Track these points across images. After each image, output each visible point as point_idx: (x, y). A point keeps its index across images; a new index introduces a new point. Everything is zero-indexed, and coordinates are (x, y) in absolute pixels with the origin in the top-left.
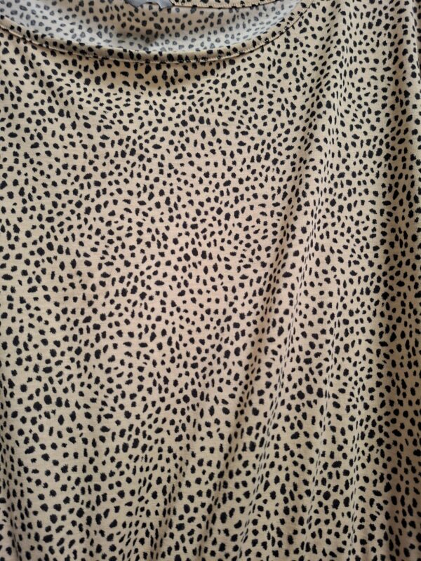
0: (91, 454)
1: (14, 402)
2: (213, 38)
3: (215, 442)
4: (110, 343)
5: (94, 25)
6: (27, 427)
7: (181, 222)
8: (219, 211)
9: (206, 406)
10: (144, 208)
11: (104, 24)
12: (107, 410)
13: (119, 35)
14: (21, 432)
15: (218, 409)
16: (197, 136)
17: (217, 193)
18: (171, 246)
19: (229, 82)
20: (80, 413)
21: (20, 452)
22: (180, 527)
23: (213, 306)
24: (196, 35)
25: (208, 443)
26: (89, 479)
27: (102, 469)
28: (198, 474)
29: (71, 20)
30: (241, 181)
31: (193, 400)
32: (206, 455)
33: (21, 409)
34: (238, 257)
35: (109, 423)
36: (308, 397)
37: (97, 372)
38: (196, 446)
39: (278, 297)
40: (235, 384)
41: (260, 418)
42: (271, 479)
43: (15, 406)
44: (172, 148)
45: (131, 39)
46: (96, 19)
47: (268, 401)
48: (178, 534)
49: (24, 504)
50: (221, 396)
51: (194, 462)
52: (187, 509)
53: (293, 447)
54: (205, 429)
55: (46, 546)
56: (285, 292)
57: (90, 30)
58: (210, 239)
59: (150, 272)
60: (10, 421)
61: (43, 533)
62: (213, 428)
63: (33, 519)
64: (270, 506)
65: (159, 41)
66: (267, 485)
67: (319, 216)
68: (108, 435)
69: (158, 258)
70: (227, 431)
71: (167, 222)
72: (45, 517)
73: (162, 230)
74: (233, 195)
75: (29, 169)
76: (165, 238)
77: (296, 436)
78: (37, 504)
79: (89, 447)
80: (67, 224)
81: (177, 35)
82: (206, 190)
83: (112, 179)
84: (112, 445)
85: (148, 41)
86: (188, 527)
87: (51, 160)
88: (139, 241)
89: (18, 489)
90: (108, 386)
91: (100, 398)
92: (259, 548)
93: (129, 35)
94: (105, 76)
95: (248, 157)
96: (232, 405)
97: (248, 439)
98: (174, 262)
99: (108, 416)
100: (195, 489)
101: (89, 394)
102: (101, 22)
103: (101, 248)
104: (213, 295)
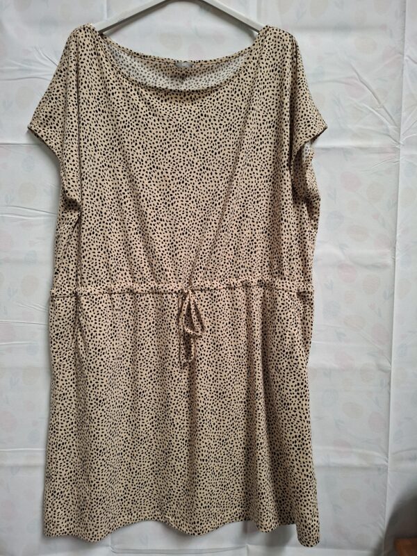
0: (172, 236)
1: (147, 219)
2: (210, 75)
3: (212, 233)
4: (176, 201)
5: (161, 73)
6: (152, 226)
7: (198, 156)
8: (213, 152)
9: (209, 222)
10: (185, 152)
11: (165, 72)
12: (177, 222)
13: (171, 77)
14: (150, 228)
15: (213, 222)
16: (204, 122)
17: (212, 145)
18: (195, 166)
19: (215, 99)
20: (168, 224)
21: (151, 234)
22: (201, 258)
23: (211, 188)
24: (202, 75)
25: (210, 233)
26: (172, 243)
27: (176, 240)
28: (207, 242)
29: (152, 71)
30: (221, 140)
31: (204, 221)
32: (209, 237)
33: (150, 221)
34: (220, 169)
35: (178, 226)
36: (243, 218)
37: (172, 210)
38: (206, 235)
39: (233, 183)
40: (218, 214)
41: (226, 223)
42: (230, 244)
43: (148, 220)
44: (194, 127)
45: (176, 78)
46: (162, 70)
47: (229, 218)
48: (200, 260)
49: (153, 250)
50: (214, 219)
51: (205, 239)
52: (203, 253)
53: (237, 234)
54: (209, 229)
55: (161, 262)
56: (235, 181)
57: (160, 75)
58: (209, 163)
59: (188, 176)
60: (147, 225)
61: (160, 258)
62: (211, 229)
63: (156, 254)
64: (230, 252)
65: (187, 78)
66: (229, 246)
67: (249, 153)
68: (177, 230)
69: (191, 170)
70: (215, 229)
71: (193, 157)
72: (160, 254)
73: (192, 160)
74: (218, 145)
75: (144, 138)
76: (193, 162)
77: (238, 231)
78: (157, 250)
79: (172, 234)
80: (159, 158)
81: (195, 75)
82: (208, 143)
83: (173, 140)
84: (179, 233)
85: (183, 79)
86: (204, 258)
87: (152, 134)
88: (184, 164)
89: (151, 246)
90: (176, 214)
91: (174, 218)
92: (226, 264)
93: (175, 76)
94: (168, 99)
95: (223, 129)
96: (217, 221)
97: (222, 229)
98: (197, 172)
99: (177, 224)
100: (205, 247)
101: (170, 217)
102: (164, 71)
103: (171, 167)
104: (211, 184)
